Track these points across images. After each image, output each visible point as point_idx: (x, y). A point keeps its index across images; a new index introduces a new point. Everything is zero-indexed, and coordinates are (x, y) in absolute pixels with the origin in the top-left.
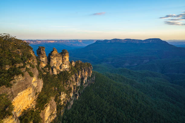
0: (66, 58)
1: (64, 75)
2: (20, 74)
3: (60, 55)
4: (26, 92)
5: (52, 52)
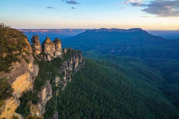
0: (59, 45)
1: (58, 61)
2: (17, 61)
3: (53, 43)
4: (23, 77)
5: (46, 40)
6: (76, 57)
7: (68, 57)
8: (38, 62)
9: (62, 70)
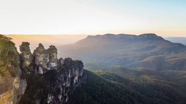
1: (52, 75)
6: (75, 69)
7: (66, 69)
8: (27, 75)
9: (58, 86)
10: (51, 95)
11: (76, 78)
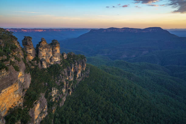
0: (57, 49)
1: (55, 69)
3: (50, 46)
4: (11, 89)
6: (78, 64)
7: (69, 64)
8: (31, 70)
9: (61, 80)
10: (55, 88)
11: (79, 73)
